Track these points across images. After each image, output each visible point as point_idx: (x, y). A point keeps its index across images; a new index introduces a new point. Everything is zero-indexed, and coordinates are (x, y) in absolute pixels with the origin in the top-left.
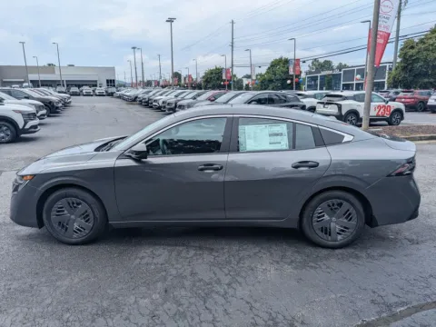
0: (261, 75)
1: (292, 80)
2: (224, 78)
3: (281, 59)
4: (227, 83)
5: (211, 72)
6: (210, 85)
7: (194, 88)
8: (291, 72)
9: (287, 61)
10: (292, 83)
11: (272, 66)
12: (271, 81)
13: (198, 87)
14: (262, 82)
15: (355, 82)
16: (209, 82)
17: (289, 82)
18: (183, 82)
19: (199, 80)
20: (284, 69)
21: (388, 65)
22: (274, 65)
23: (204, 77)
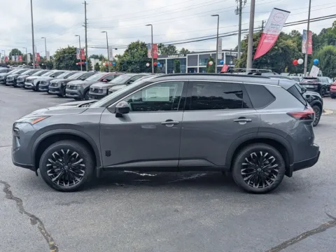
0: (119, 57)
1: (150, 62)
2: (78, 58)
3: (138, 42)
4: (81, 63)
5: (64, 51)
6: (62, 65)
7: (44, 67)
8: (150, 56)
9: (144, 45)
10: (150, 66)
11: (130, 49)
12: (129, 63)
13: (49, 66)
14: (121, 64)
15: (198, 67)
16: (61, 62)
17: (148, 65)
18: (29, 60)
19: (48, 59)
20: (143, 53)
21: (225, 52)
22: (132, 48)
23: (55, 56)
